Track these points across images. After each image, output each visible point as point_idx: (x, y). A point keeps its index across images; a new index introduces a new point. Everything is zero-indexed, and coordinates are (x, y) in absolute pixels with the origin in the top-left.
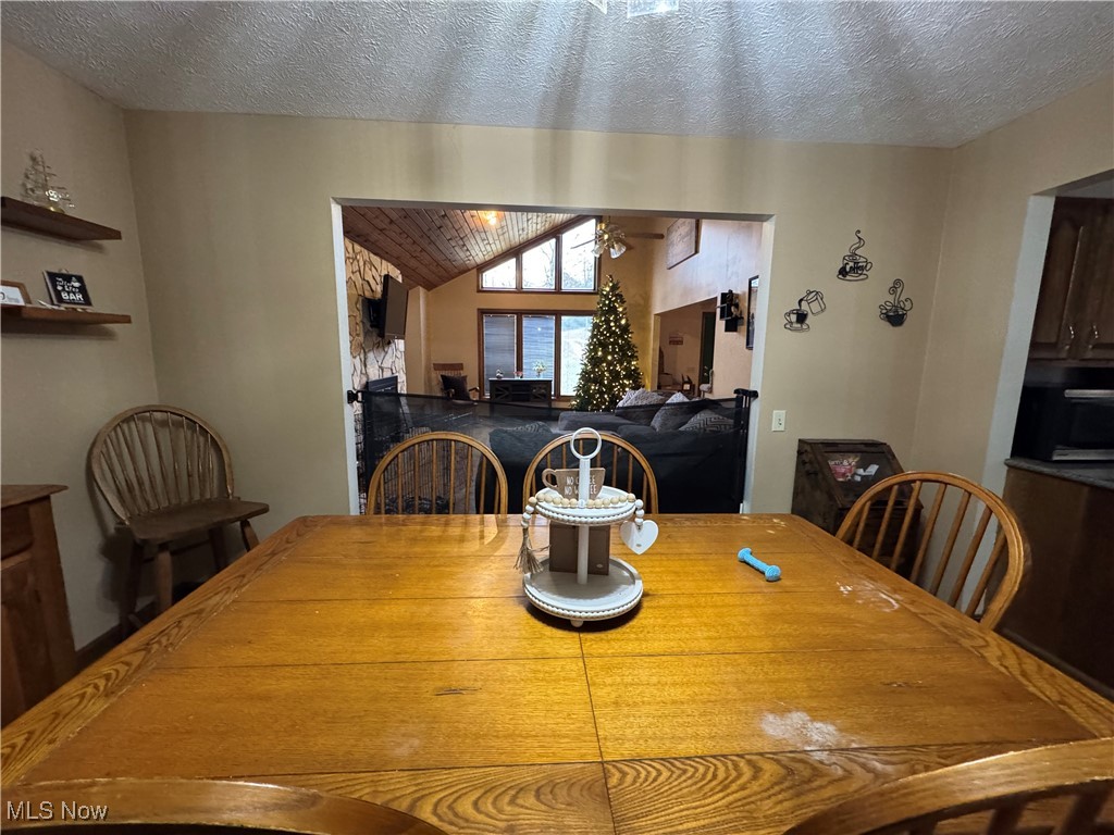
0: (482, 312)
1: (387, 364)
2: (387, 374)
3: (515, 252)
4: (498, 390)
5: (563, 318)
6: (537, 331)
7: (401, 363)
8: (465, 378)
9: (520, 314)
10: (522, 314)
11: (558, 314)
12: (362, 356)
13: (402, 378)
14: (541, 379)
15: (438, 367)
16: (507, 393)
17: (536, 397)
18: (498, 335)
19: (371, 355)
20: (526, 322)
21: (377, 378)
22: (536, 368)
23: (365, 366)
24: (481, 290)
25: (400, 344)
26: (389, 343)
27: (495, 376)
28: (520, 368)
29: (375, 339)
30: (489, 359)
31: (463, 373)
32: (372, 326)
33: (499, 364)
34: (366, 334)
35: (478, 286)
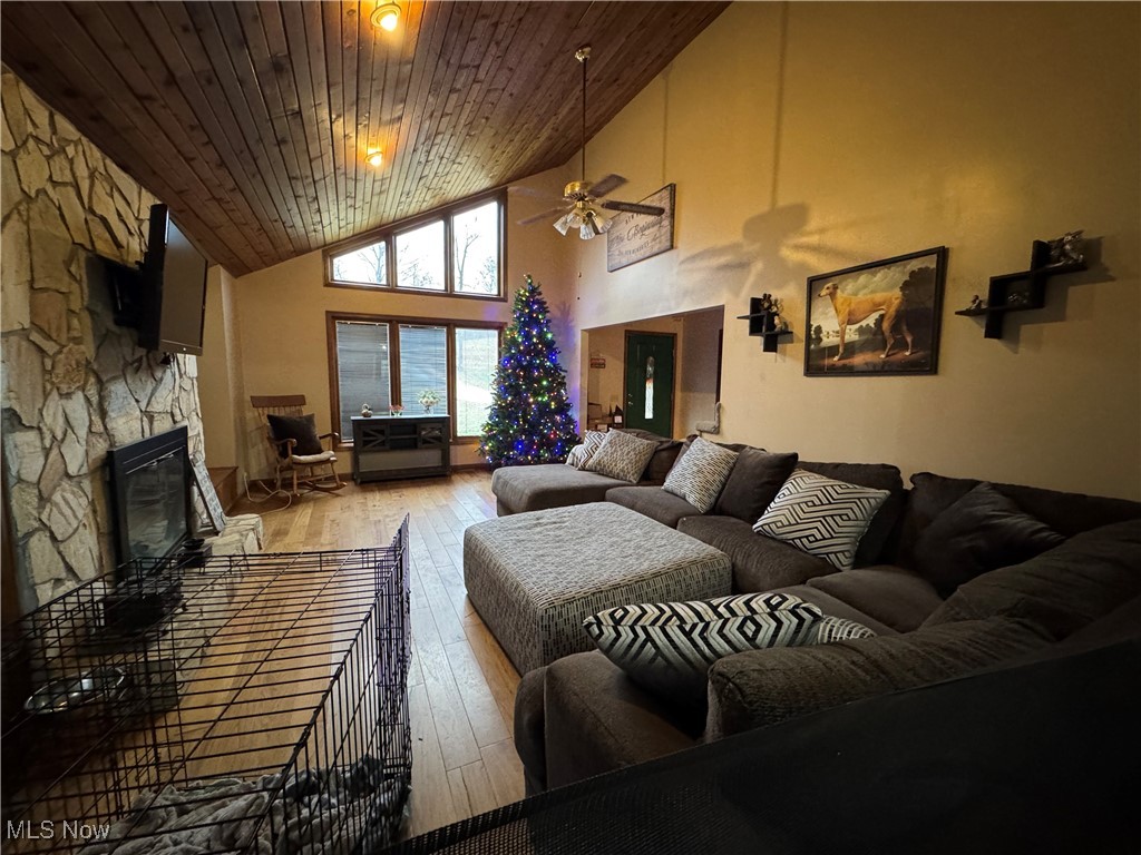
0: (333, 317)
1: (162, 402)
2: (163, 426)
3: (385, 232)
4: (366, 434)
5: (457, 330)
6: (420, 348)
7: (191, 401)
8: (310, 419)
9: (395, 322)
10: (398, 322)
11: (451, 325)
12: (92, 392)
13: (196, 428)
14: (431, 415)
15: (258, 402)
16: (381, 438)
17: (425, 442)
18: (360, 350)
19: (118, 389)
20: (404, 334)
21: (137, 438)
22: (420, 402)
23: (103, 414)
24: (329, 283)
25: (189, 363)
26: (166, 362)
27: (358, 412)
28: (396, 400)
29: (128, 350)
30: (346, 388)
31: (306, 411)
32: (117, 322)
33: (364, 396)
34: (102, 340)
35: (326, 276)
